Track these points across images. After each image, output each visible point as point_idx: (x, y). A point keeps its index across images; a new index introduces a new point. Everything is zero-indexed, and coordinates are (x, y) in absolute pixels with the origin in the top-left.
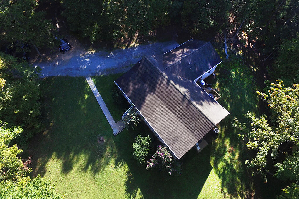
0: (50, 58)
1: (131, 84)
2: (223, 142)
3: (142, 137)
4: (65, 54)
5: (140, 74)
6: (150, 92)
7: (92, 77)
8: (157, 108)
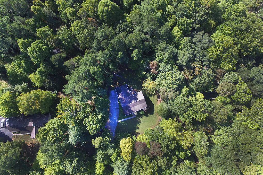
8: (135, 108)
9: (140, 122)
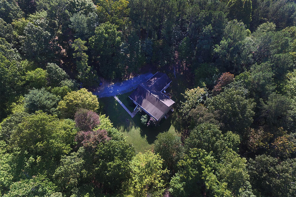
0: (94, 90)
1: (136, 96)
2: (175, 114)
3: (144, 115)
4: (101, 87)
5: (138, 92)
6: (144, 99)
7: (117, 96)
8: (148, 104)
9: (128, 131)
